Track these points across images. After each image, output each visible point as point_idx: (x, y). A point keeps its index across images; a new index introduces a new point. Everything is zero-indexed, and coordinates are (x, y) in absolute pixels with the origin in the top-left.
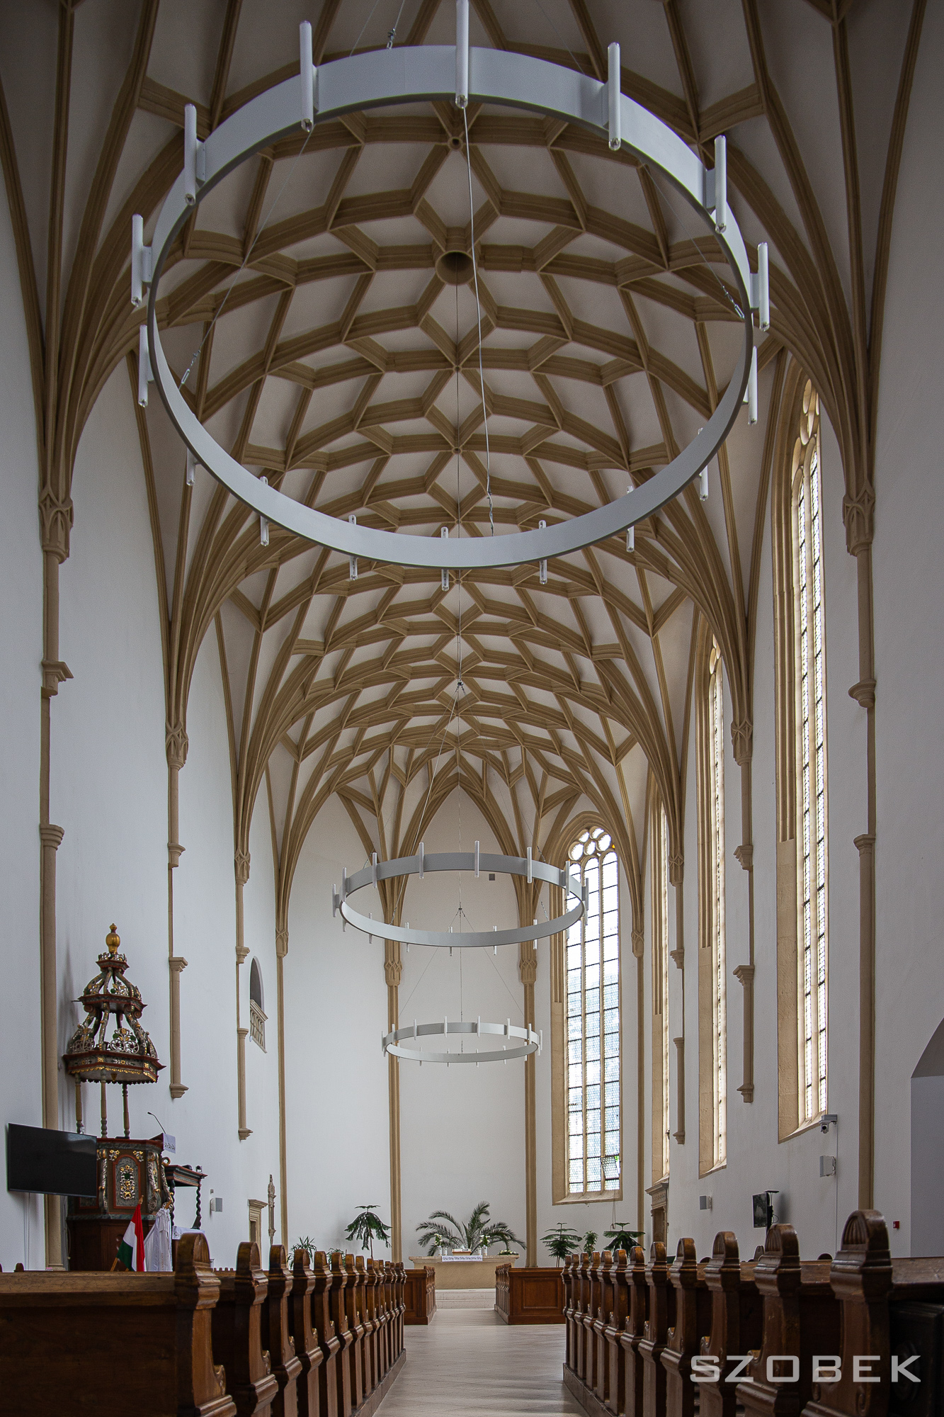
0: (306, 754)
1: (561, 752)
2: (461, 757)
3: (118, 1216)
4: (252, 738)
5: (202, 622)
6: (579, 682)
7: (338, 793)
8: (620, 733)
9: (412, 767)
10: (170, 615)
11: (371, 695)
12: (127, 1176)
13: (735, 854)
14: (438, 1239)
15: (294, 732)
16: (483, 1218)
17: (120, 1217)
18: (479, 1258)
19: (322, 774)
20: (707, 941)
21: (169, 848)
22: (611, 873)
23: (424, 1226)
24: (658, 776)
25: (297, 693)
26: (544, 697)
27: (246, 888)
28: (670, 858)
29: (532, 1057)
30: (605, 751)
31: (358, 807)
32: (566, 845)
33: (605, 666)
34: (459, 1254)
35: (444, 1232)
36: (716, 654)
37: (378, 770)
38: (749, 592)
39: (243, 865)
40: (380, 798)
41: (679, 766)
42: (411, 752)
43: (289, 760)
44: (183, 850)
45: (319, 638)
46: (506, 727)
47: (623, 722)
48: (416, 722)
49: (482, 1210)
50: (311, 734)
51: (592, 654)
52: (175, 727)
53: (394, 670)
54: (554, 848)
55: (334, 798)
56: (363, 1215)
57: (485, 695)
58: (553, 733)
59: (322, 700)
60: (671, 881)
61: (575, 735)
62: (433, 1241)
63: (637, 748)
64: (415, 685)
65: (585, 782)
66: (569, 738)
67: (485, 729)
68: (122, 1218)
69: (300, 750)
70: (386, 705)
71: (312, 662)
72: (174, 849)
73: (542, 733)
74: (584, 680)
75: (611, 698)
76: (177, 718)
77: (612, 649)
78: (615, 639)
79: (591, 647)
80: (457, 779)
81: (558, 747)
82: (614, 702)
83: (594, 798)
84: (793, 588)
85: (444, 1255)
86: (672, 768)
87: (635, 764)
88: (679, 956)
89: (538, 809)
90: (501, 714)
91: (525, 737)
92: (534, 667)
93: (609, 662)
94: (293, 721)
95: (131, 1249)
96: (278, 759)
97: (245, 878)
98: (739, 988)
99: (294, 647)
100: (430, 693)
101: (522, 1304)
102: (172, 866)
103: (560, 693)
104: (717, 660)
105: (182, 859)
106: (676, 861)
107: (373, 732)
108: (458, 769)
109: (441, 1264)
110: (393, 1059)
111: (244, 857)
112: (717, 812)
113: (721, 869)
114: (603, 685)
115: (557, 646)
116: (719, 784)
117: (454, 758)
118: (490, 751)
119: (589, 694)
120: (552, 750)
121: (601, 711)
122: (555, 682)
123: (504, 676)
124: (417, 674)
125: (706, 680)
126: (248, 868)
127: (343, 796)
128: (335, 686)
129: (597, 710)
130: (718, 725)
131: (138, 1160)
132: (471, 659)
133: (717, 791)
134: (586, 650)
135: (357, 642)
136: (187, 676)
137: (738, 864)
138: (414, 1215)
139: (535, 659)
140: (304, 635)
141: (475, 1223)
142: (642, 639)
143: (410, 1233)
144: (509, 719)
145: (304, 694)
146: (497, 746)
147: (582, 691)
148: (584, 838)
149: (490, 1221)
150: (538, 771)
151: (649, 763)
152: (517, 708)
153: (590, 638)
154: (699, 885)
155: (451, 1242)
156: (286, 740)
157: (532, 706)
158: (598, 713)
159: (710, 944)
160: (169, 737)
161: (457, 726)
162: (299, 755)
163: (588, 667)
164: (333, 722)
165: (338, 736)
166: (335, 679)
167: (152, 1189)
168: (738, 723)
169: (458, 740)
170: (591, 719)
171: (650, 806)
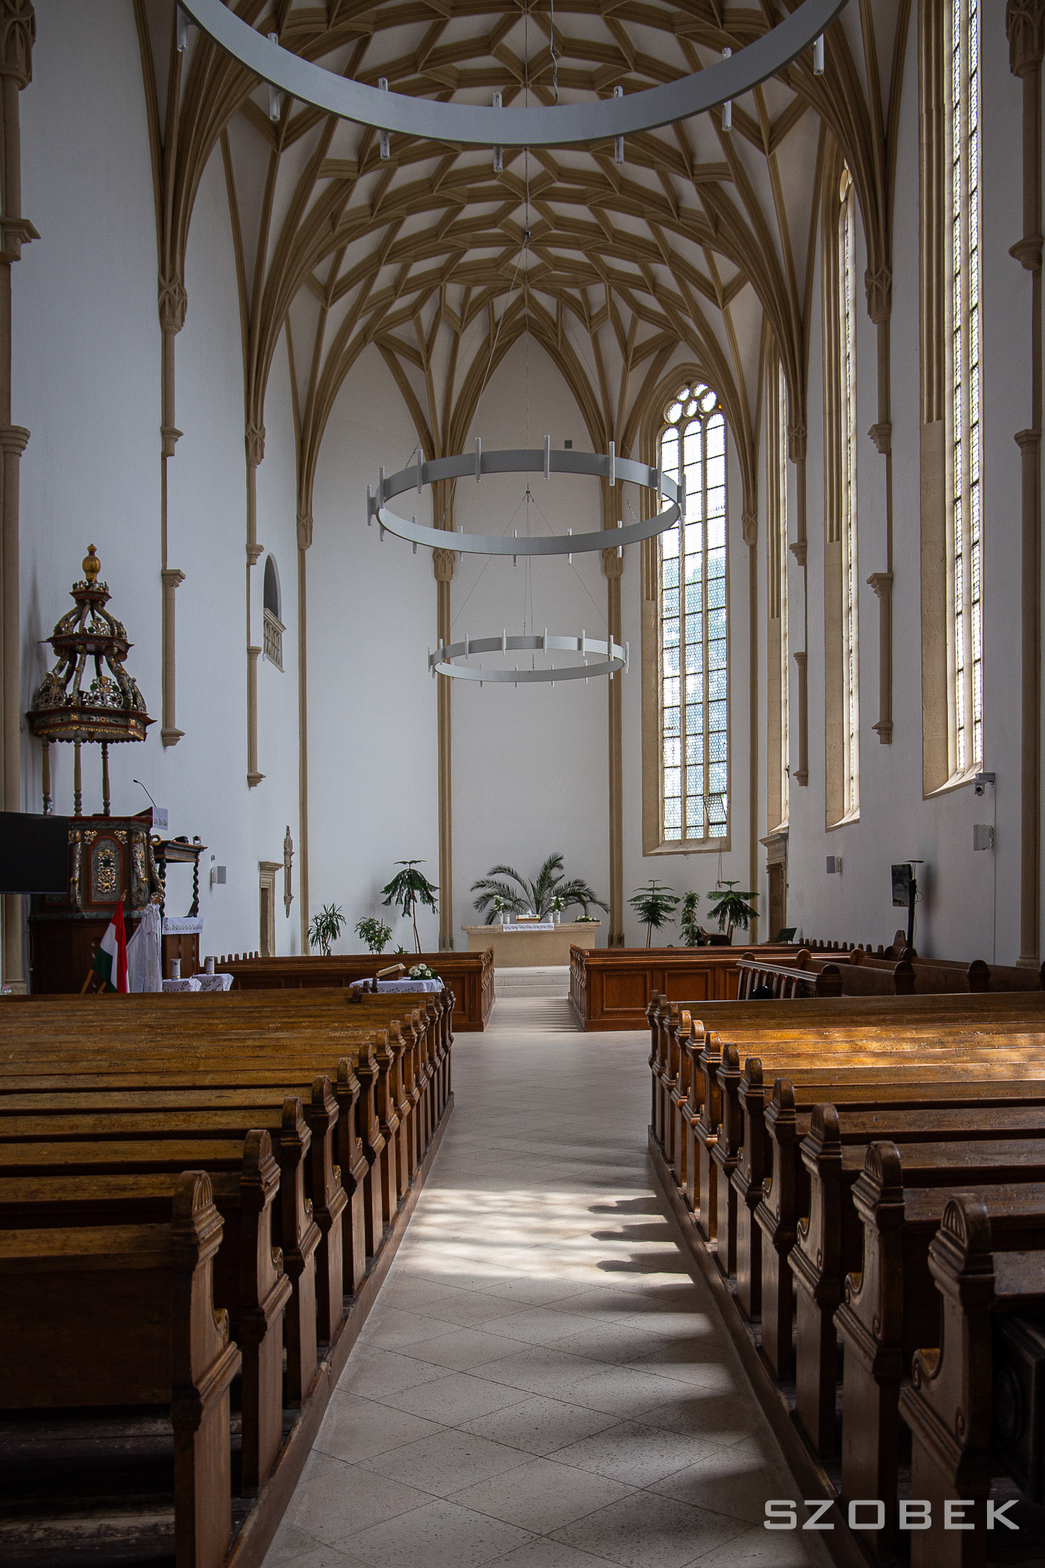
0: (337, 295)
1: (654, 291)
2: (531, 297)
3: (95, 914)
4: (267, 283)
5: (203, 147)
6: (678, 208)
7: (376, 342)
8: (727, 269)
9: (469, 309)
10: (163, 139)
11: (417, 223)
12: (107, 863)
13: (869, 434)
14: (498, 902)
15: (321, 271)
16: (555, 873)
17: (97, 915)
18: (550, 926)
19: (356, 322)
20: (835, 535)
21: (163, 433)
22: (717, 440)
23: (481, 885)
24: (775, 326)
25: (325, 224)
26: (634, 226)
27: (259, 470)
28: (790, 428)
29: (618, 674)
30: (709, 290)
31: (402, 360)
32: (661, 403)
33: (709, 189)
34: (526, 922)
35: (506, 892)
36: (847, 179)
37: (426, 314)
38: (889, 109)
39: (256, 442)
40: (429, 348)
41: (802, 318)
42: (468, 291)
43: (315, 305)
44: (180, 434)
45: (352, 157)
46: (585, 260)
47: (731, 258)
48: (474, 255)
49: (554, 863)
50: (342, 272)
51: (693, 175)
52: (170, 281)
53: (446, 194)
54: (646, 409)
55: (371, 350)
56: (403, 872)
57: (561, 222)
58: (645, 268)
59: (356, 231)
60: (790, 456)
61: (673, 273)
62: (491, 904)
63: (748, 288)
64: (473, 211)
65: (685, 327)
66: (664, 274)
67: (559, 263)
68: (100, 917)
69: (328, 293)
70: (437, 235)
71: (344, 187)
72: (169, 434)
73: (632, 268)
74: (684, 205)
75: (716, 227)
76: (173, 269)
77: (719, 170)
78: (721, 157)
79: (692, 166)
80: (525, 325)
81: (652, 285)
82: (722, 235)
83: (696, 347)
84: (944, 106)
85: (506, 924)
86: (793, 315)
87: (746, 308)
88: (800, 550)
89: (626, 359)
90: (580, 245)
91: (610, 272)
92: (621, 189)
93: (715, 185)
94: (320, 258)
95: (110, 958)
96: (301, 306)
97: (259, 458)
98: (874, 600)
99: (322, 168)
100: (492, 220)
101: (602, 1006)
102: (166, 453)
103: (654, 221)
104: (849, 186)
105: (178, 446)
106: (797, 432)
107: (418, 268)
108: (526, 311)
109: (501, 935)
110: (444, 682)
111: (257, 432)
112: (848, 375)
113: (853, 445)
114: (707, 212)
115: (649, 164)
116: (851, 339)
117: (521, 298)
118: (567, 290)
119: (690, 222)
120: (643, 287)
121: (704, 242)
122: (647, 207)
123: (584, 199)
124: (476, 197)
125: (834, 210)
126: (262, 445)
127: (382, 346)
128: (372, 215)
129: (699, 242)
130: (849, 266)
131: (120, 842)
132: (543, 179)
133: (848, 347)
134: (686, 169)
135: (400, 159)
136: (185, 217)
137: (872, 446)
138: (469, 871)
139: (622, 178)
140: (333, 153)
141: (545, 881)
142: (756, 158)
143: (464, 895)
144: (589, 251)
145: (334, 226)
146: (575, 284)
147: (681, 219)
148: (684, 396)
149: (565, 877)
150: (626, 313)
151: (765, 311)
152: (598, 237)
153: (691, 155)
154: (825, 464)
155: (514, 906)
156: (312, 282)
157: (620, 236)
158: (701, 244)
159: (839, 538)
160: (163, 293)
161: (526, 259)
162: (326, 299)
163: (688, 190)
164: (370, 257)
165: (376, 274)
166: (372, 206)
167: (137, 878)
168: (873, 271)
169: (527, 276)
170: (692, 252)
171: (765, 359)
